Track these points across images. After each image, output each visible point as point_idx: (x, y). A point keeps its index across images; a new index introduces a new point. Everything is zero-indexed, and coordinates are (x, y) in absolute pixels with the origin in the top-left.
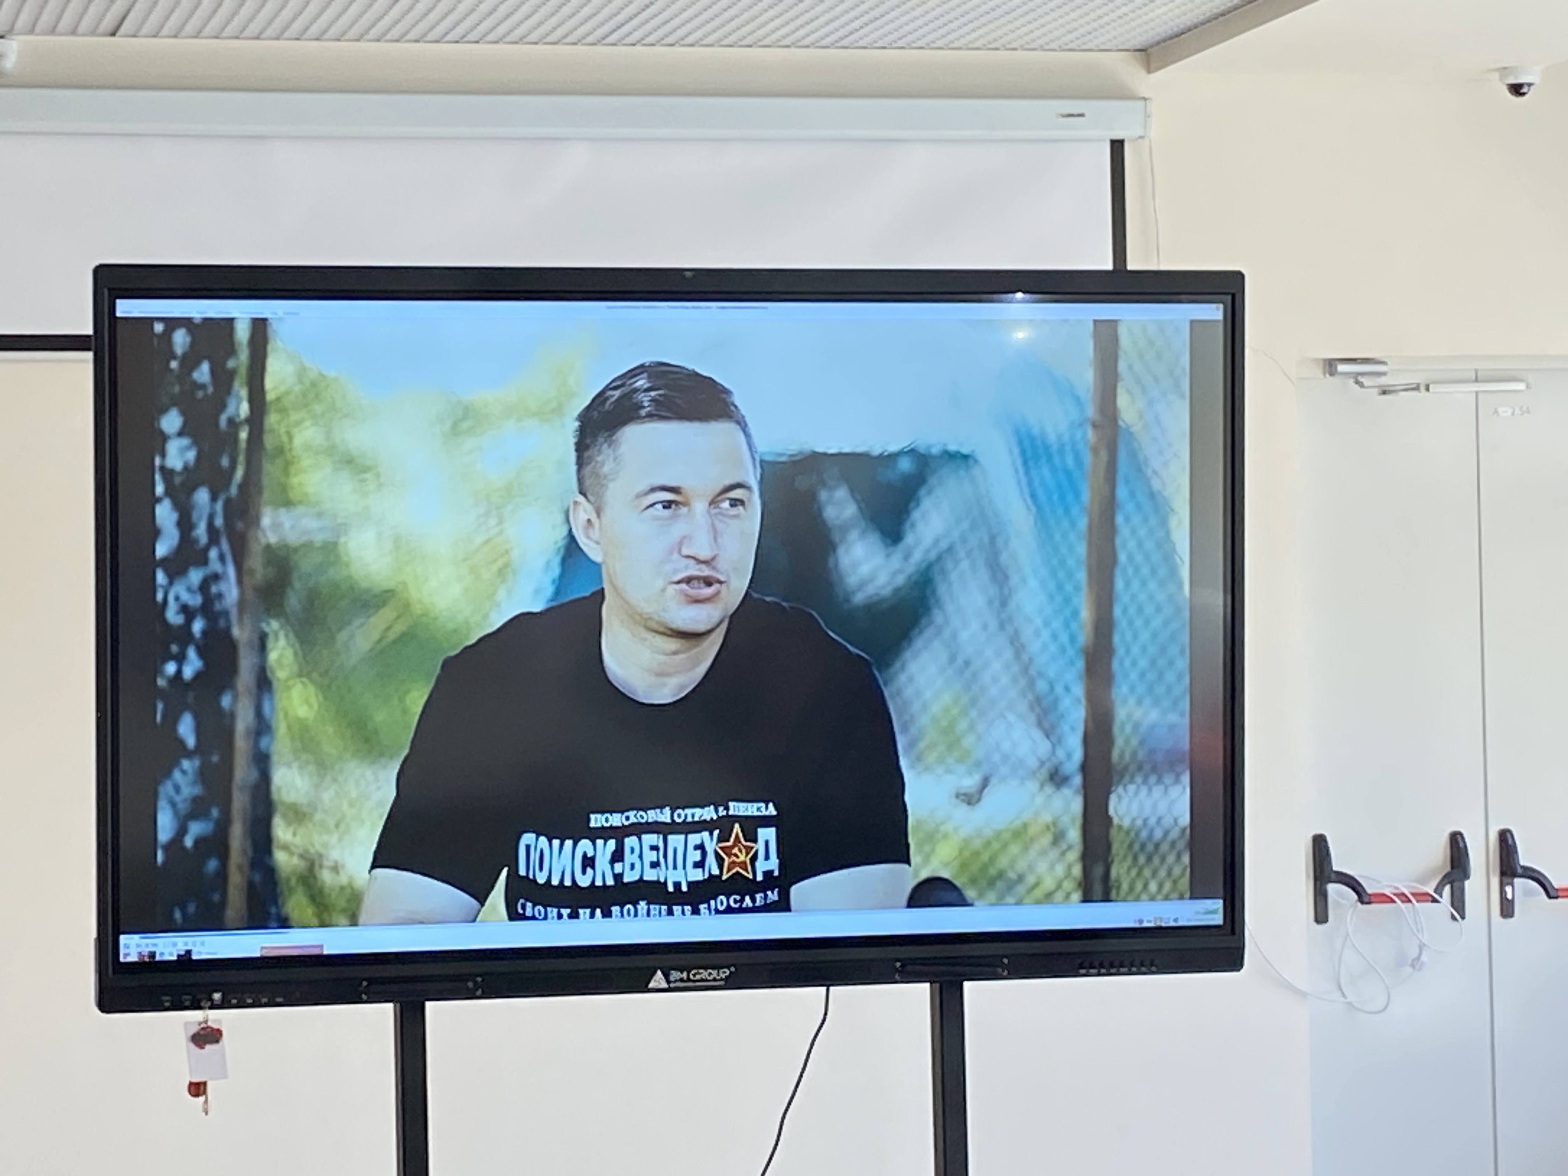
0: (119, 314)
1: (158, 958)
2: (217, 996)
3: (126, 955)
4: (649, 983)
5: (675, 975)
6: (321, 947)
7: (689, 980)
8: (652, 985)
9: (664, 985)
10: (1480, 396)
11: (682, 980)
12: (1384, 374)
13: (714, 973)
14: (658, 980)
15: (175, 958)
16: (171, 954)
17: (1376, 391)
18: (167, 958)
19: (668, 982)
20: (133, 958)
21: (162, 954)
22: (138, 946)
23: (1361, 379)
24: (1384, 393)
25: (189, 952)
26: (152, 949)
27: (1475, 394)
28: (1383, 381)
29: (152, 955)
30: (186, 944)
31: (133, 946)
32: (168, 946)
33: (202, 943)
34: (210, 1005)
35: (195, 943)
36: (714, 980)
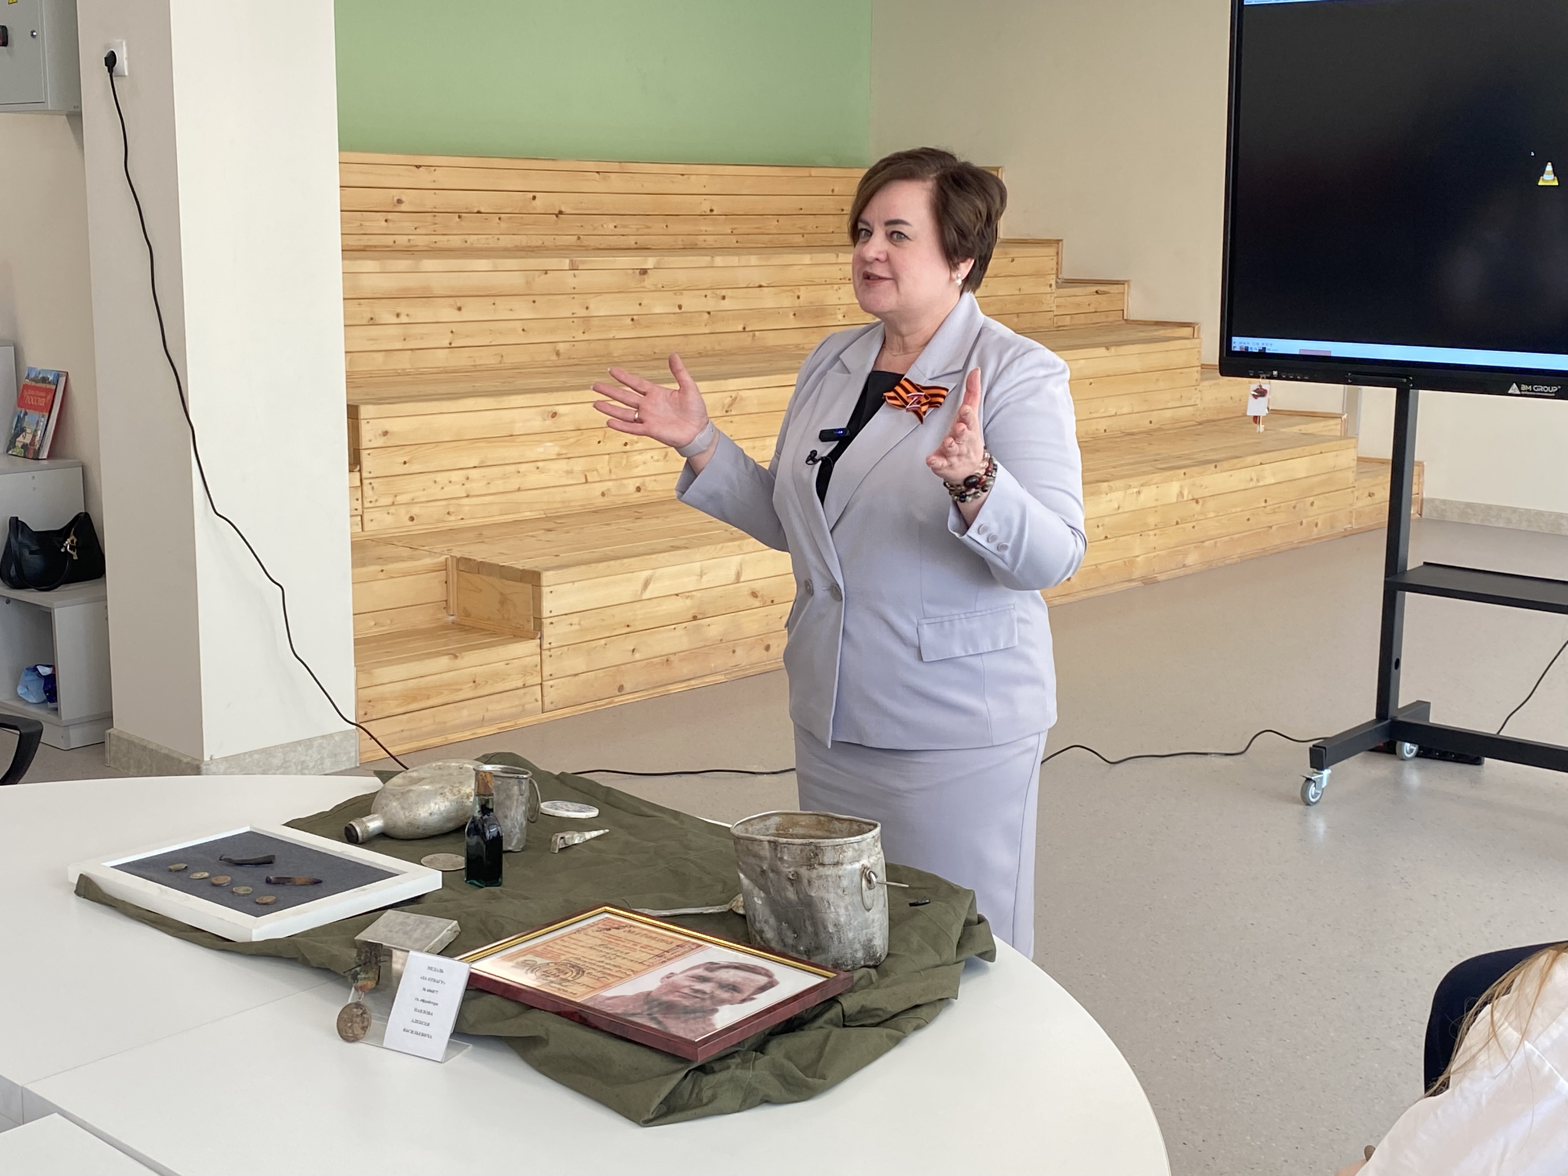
1: (1249, 350)
2: (1275, 373)
3: (1235, 347)
4: (1508, 389)
5: (1524, 387)
6: (1330, 352)
7: (1533, 391)
8: (1510, 392)
11: (1528, 391)
13: (1550, 388)
14: (1514, 389)
15: (1257, 351)
16: (1256, 349)
18: (1254, 351)
19: (1521, 391)
20: (1237, 349)
21: (1251, 348)
22: (1241, 343)
25: (1264, 349)
26: (1247, 345)
29: (1247, 348)
30: (1263, 344)
31: (1239, 343)
32: (1254, 344)
33: (1271, 345)
34: (1272, 377)
35: (1267, 344)
36: (1548, 392)
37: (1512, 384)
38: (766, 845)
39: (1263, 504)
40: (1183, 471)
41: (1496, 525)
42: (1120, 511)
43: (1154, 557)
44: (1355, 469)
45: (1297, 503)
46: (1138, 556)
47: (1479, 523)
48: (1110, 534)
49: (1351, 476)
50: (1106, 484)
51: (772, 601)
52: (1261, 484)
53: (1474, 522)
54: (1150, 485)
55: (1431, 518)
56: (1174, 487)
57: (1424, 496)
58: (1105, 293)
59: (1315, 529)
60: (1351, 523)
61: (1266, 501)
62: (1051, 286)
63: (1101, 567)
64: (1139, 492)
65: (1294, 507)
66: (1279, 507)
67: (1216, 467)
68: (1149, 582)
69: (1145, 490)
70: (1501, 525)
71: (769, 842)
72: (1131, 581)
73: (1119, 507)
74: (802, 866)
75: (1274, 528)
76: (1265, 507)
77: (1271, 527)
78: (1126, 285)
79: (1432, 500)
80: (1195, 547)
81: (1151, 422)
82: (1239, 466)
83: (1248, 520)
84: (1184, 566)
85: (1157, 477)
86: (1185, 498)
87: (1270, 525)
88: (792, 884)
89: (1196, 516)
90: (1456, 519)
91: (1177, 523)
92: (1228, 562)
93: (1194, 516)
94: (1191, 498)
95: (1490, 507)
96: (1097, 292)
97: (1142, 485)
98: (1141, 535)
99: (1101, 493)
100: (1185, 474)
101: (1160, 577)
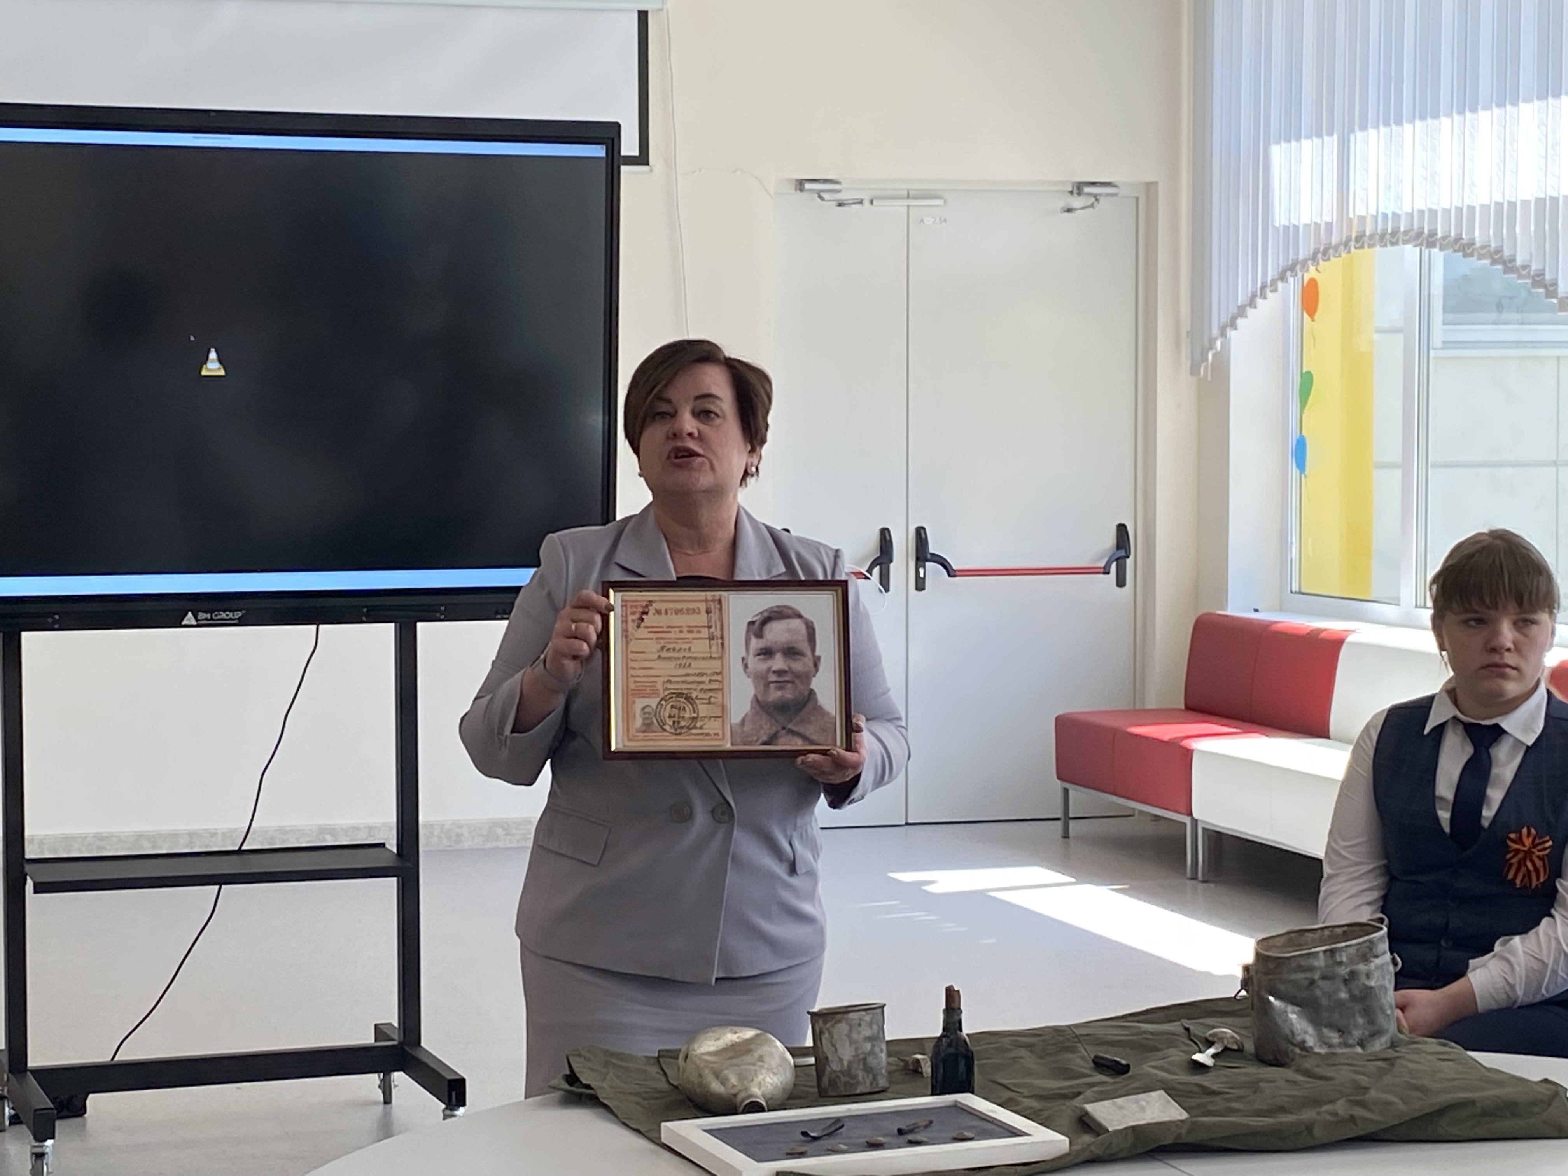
4: (182, 620)
5: (201, 616)
7: (212, 619)
8: (185, 622)
9: (194, 623)
10: (911, 209)
11: (206, 619)
12: (839, 191)
13: (231, 615)
14: (190, 619)
17: (835, 203)
19: (197, 620)
23: (822, 194)
24: (840, 205)
27: (906, 208)
28: (839, 196)
36: (231, 619)
37: (186, 614)
38: (1321, 955)
71: (1325, 951)
74: (1358, 964)
88: (1346, 985)
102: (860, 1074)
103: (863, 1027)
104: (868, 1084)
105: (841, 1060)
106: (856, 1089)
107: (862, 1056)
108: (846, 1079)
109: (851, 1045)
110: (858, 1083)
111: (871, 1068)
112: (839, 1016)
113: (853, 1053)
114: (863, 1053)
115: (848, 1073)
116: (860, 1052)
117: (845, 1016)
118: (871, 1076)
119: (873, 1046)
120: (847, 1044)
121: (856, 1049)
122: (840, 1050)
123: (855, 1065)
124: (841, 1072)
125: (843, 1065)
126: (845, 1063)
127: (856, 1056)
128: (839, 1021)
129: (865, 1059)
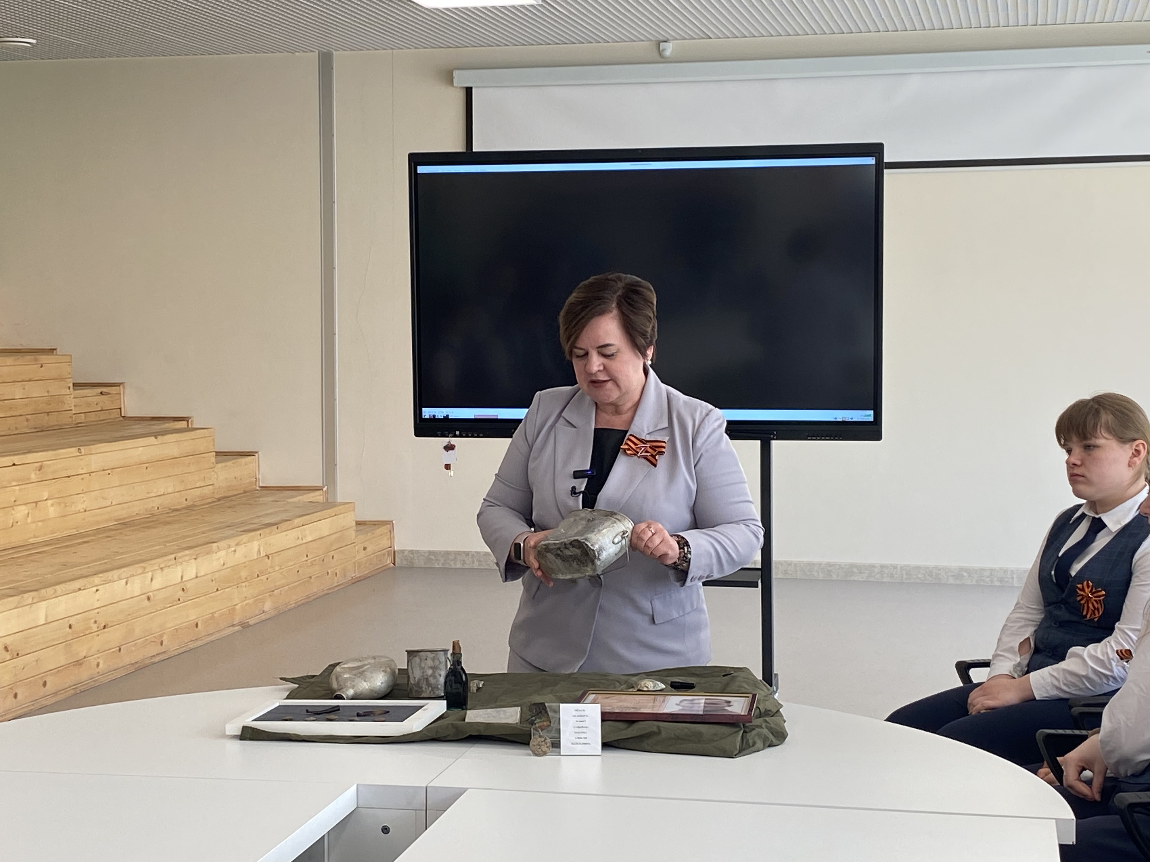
0: (418, 172)
1: (436, 417)
2: (457, 433)
3: (425, 416)
6: (497, 415)
15: (442, 417)
16: (441, 416)
18: (440, 417)
20: (427, 417)
21: (438, 416)
22: (429, 412)
25: (448, 416)
26: (434, 414)
29: (434, 416)
30: (447, 412)
31: (427, 412)
32: (440, 413)
33: (453, 413)
34: (455, 436)
35: (450, 412)
39: (306, 559)
40: (258, 532)
41: (454, 567)
42: (225, 566)
43: (246, 605)
44: (354, 528)
45: (324, 556)
46: (236, 605)
47: (440, 566)
48: (219, 586)
49: (352, 533)
50: (215, 544)
51: (18, 654)
52: (304, 541)
53: (437, 566)
54: (241, 545)
55: (403, 566)
56: (255, 545)
57: (396, 549)
58: (107, 394)
59: (336, 579)
60: (355, 572)
61: (307, 556)
62: (69, 388)
63: (216, 615)
64: (235, 551)
65: (323, 560)
66: (315, 560)
67: (277, 528)
68: (245, 626)
69: (238, 548)
70: (458, 566)
72: (233, 626)
73: (224, 564)
75: (313, 577)
76: (306, 561)
77: (311, 577)
78: (121, 387)
79: (403, 551)
80: (270, 595)
81: (186, 500)
82: (290, 527)
83: (298, 571)
84: (264, 612)
85: (245, 537)
86: (262, 555)
87: (310, 576)
89: (269, 570)
90: (422, 564)
91: (258, 576)
92: (289, 607)
93: (267, 569)
94: (265, 555)
95: (448, 553)
96: (101, 393)
97: (237, 545)
98: (238, 587)
99: (213, 553)
100: (260, 535)
101: (252, 622)
102: (424, 686)
103: (428, 660)
104: (428, 692)
105: (415, 678)
106: (421, 695)
107: (426, 677)
108: (417, 689)
109: (420, 670)
110: (422, 691)
111: (431, 684)
112: (415, 654)
113: (421, 675)
114: (426, 675)
115: (418, 684)
116: (425, 674)
117: (418, 654)
118: (430, 689)
119: (434, 672)
120: (419, 669)
121: (423, 673)
122: (414, 672)
123: (422, 682)
124: (414, 684)
125: (415, 681)
126: (416, 680)
127: (423, 676)
128: (415, 656)
129: (427, 679)
